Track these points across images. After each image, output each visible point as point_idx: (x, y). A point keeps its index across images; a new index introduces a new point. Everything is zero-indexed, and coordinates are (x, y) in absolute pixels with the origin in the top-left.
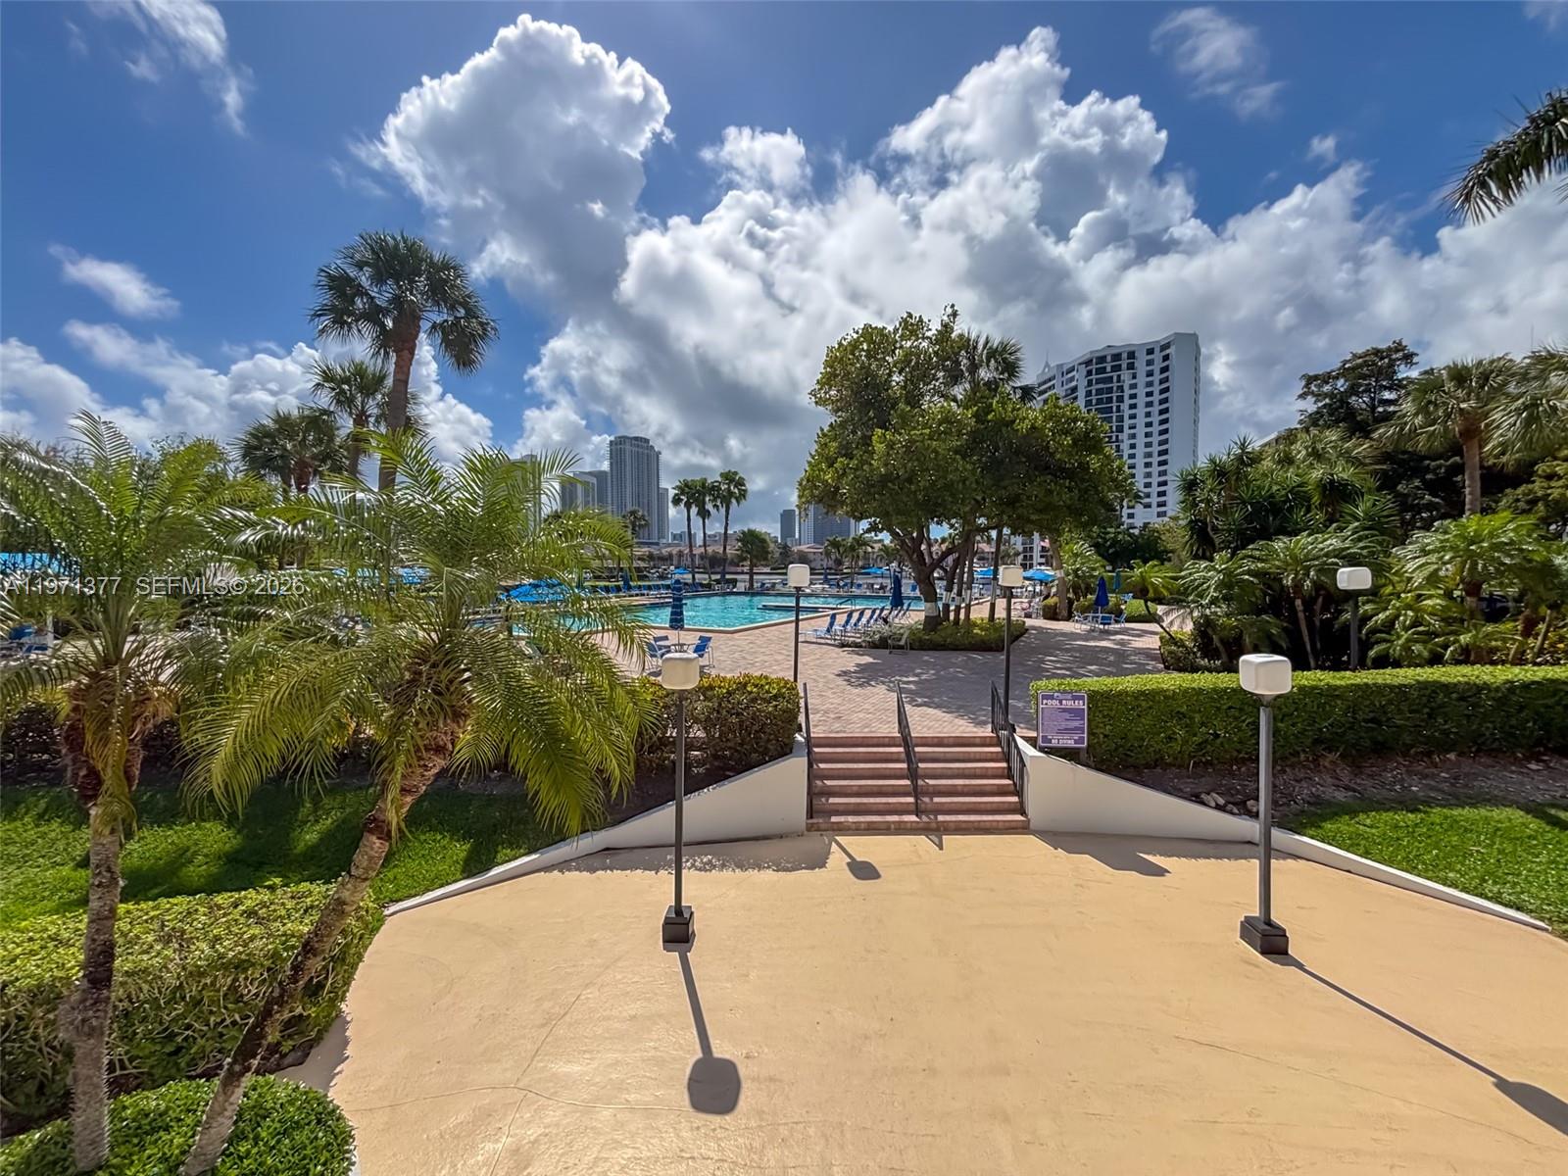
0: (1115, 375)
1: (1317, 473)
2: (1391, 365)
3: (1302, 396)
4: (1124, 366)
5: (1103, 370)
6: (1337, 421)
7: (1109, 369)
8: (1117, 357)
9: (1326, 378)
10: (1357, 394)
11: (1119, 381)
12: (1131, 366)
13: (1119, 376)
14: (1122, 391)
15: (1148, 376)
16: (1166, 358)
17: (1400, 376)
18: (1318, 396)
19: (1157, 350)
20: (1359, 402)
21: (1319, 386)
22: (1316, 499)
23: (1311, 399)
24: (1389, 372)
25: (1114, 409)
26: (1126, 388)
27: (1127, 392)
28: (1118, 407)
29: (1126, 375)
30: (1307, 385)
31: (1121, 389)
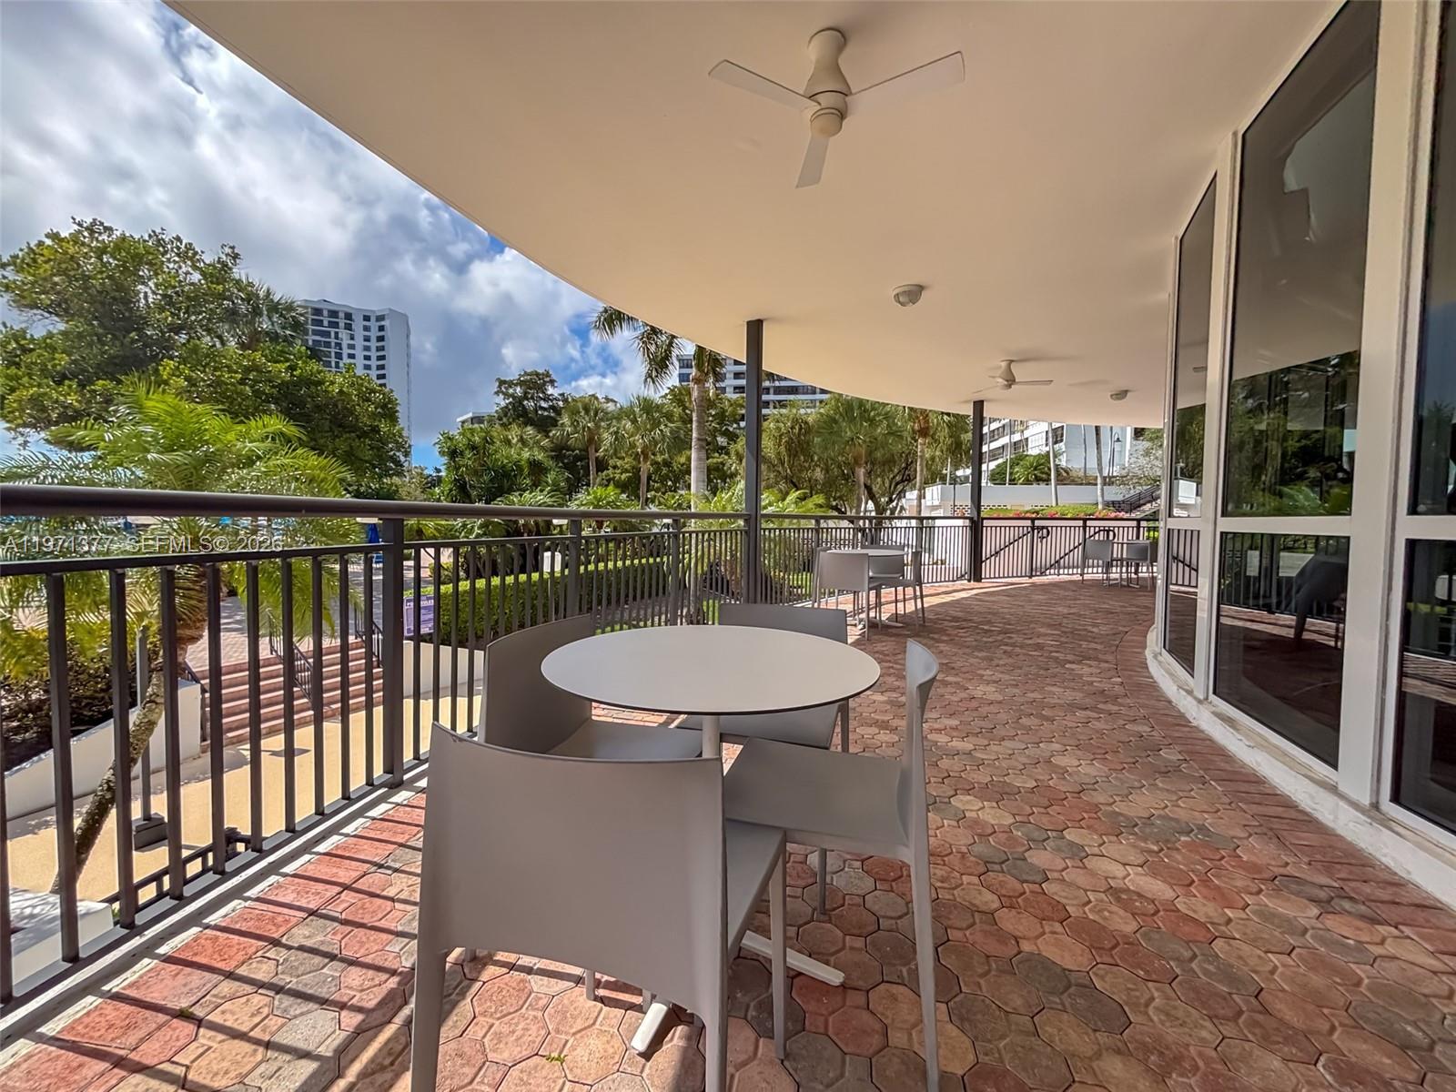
0: (333, 331)
1: (526, 454)
2: (544, 384)
3: (497, 393)
4: (342, 325)
5: (320, 323)
6: (518, 417)
7: (326, 323)
8: (334, 314)
9: (511, 384)
10: (528, 399)
11: (337, 337)
12: (349, 327)
13: (337, 333)
14: (341, 349)
15: (365, 340)
16: (381, 328)
17: (549, 393)
18: (507, 395)
19: (373, 319)
20: (530, 404)
21: (506, 388)
22: (526, 471)
23: (501, 396)
24: (542, 388)
25: (333, 364)
26: (344, 346)
27: (346, 351)
28: (337, 363)
29: (344, 334)
30: (500, 387)
31: (339, 345)
